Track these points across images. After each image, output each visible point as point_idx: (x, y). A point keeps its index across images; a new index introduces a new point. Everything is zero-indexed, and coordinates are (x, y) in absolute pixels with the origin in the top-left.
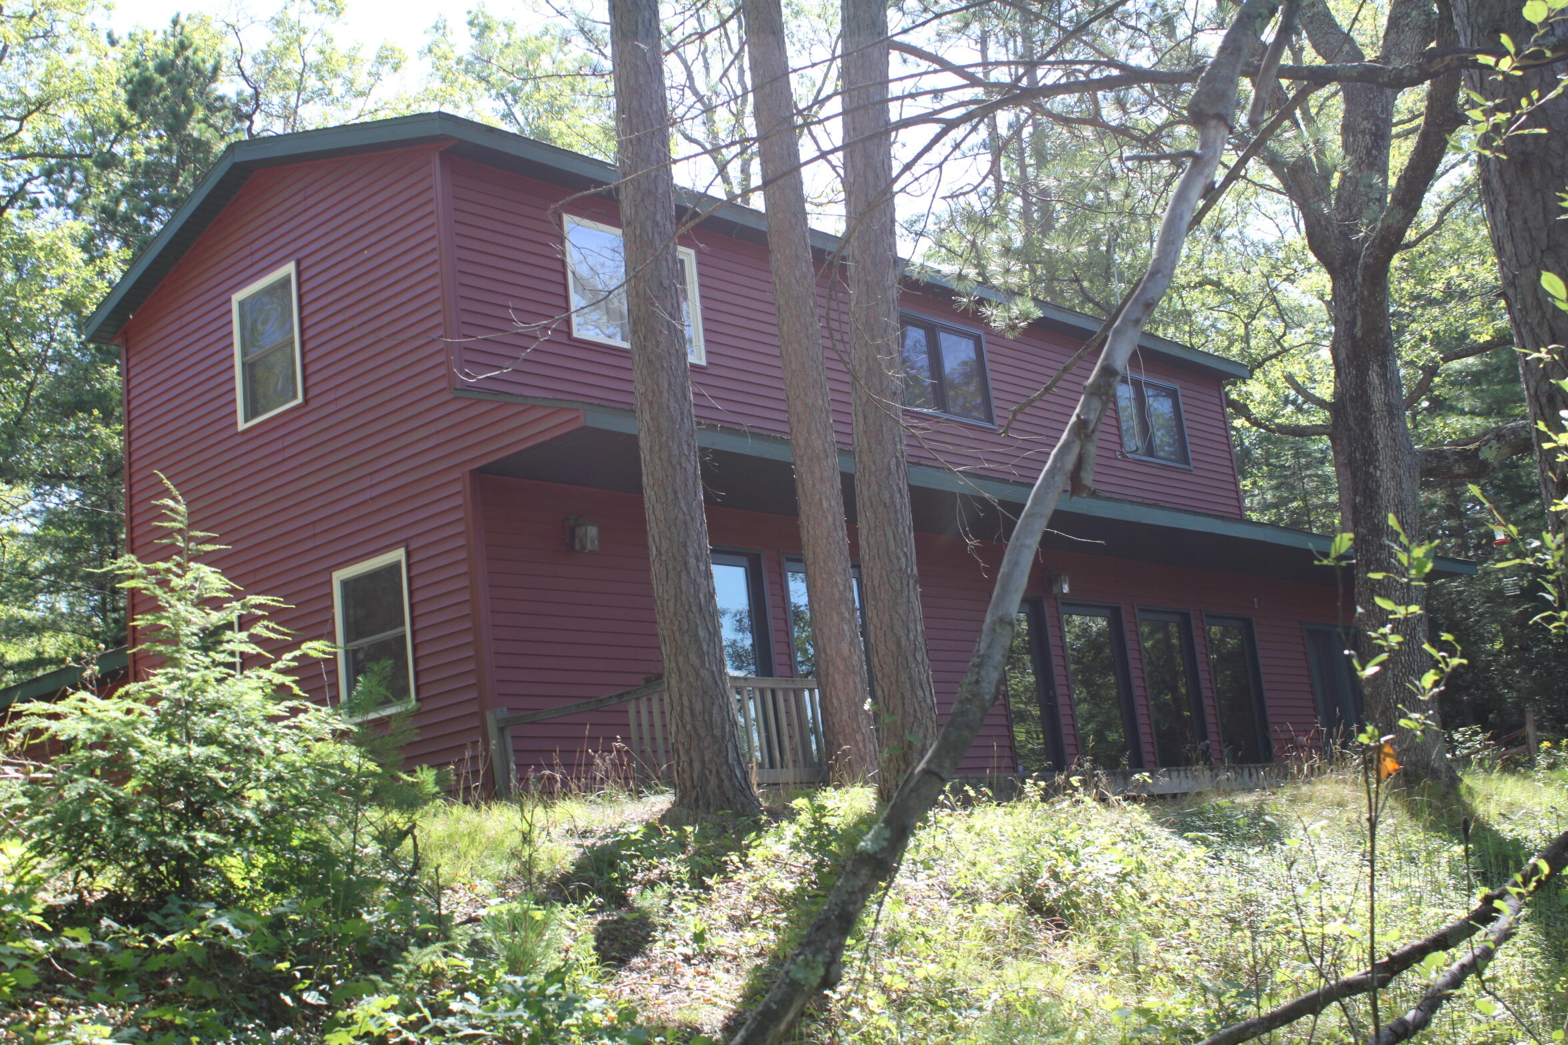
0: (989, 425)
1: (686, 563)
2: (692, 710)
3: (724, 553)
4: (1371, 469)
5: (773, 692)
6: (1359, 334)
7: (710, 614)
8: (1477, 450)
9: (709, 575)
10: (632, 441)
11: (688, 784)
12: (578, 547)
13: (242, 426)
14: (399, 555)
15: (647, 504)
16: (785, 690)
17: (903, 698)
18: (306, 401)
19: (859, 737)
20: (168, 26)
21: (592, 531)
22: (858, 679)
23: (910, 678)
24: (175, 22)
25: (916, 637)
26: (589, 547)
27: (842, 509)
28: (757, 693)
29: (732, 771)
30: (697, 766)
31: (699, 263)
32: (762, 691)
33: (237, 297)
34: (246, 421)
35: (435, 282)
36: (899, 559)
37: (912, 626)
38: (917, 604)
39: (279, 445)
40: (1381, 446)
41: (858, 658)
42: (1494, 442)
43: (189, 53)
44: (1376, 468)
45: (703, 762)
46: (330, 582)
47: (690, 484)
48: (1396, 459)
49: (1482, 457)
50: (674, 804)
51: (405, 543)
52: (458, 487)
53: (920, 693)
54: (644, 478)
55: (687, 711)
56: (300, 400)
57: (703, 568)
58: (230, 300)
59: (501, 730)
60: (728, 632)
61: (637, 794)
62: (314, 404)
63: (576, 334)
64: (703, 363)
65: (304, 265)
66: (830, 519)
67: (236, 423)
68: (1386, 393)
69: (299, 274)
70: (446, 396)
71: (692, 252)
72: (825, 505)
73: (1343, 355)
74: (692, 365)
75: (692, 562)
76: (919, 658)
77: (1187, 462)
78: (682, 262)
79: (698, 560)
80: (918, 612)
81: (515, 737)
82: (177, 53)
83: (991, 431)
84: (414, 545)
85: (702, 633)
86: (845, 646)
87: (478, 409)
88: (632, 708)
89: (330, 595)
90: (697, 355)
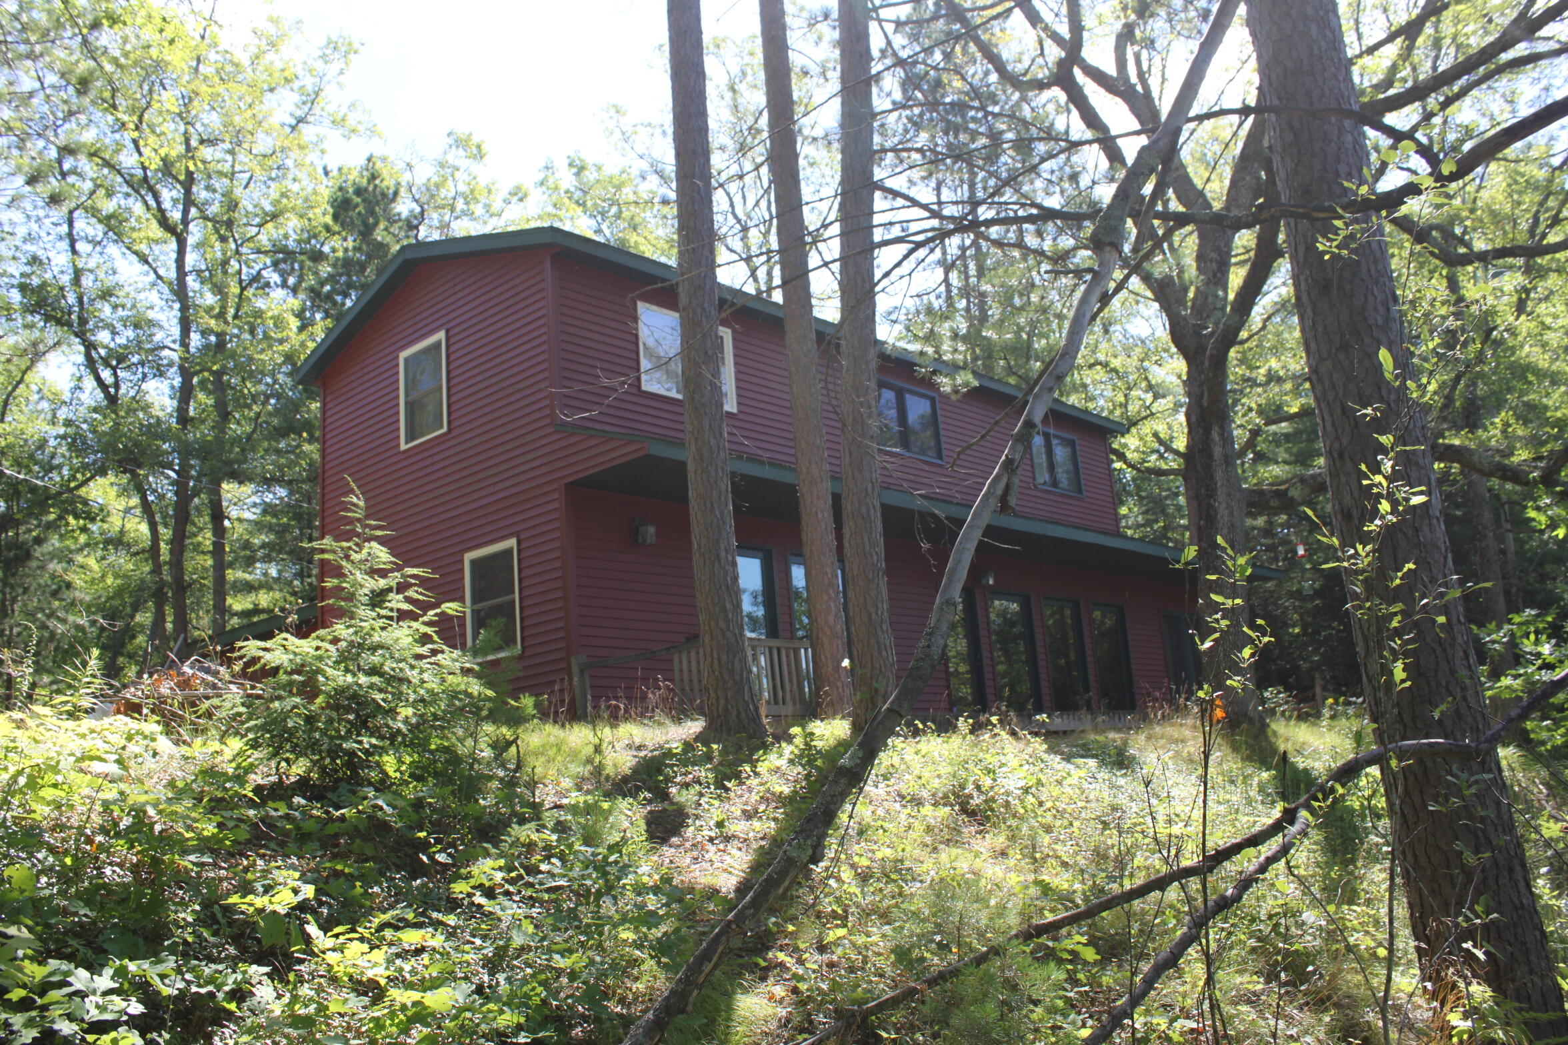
0: (939, 462)
1: (718, 555)
2: (719, 661)
3: (746, 548)
4: (1212, 501)
5: (779, 649)
6: (1206, 405)
7: (734, 591)
8: (1287, 489)
9: (734, 564)
10: (682, 466)
11: (715, 715)
12: (640, 541)
13: (403, 447)
14: (512, 542)
15: (691, 511)
16: (787, 649)
17: (872, 657)
18: (450, 430)
19: (840, 685)
20: (364, 163)
21: (652, 530)
22: (840, 643)
23: (878, 643)
24: (369, 160)
25: (883, 613)
26: (649, 541)
27: (832, 519)
28: (767, 650)
29: (748, 706)
30: (722, 702)
31: (734, 339)
32: (770, 649)
33: (403, 355)
34: (406, 443)
35: (544, 347)
36: (872, 556)
37: (880, 605)
38: (884, 589)
39: (429, 462)
40: (1219, 485)
41: (840, 627)
42: (1298, 484)
43: (378, 182)
44: (1215, 500)
45: (727, 699)
46: (462, 561)
47: (723, 498)
48: (1229, 494)
49: (1289, 495)
50: (705, 728)
51: (517, 534)
52: (555, 495)
53: (884, 652)
54: (690, 493)
55: (716, 661)
56: (445, 429)
57: (730, 558)
58: (398, 357)
59: (582, 671)
60: (747, 606)
61: (678, 720)
62: (455, 433)
63: (643, 388)
64: (735, 411)
65: (452, 333)
66: (823, 526)
67: (399, 445)
68: (1224, 447)
69: (448, 339)
70: (550, 430)
71: (729, 331)
72: (820, 516)
73: (1194, 419)
74: (727, 412)
75: (723, 554)
76: (885, 629)
77: (1080, 491)
78: (722, 338)
79: (727, 553)
80: (885, 595)
81: (591, 676)
82: (369, 182)
83: (941, 466)
84: (523, 536)
85: (728, 606)
86: (831, 618)
87: (572, 440)
88: (676, 658)
89: (462, 570)
90: (731, 406)
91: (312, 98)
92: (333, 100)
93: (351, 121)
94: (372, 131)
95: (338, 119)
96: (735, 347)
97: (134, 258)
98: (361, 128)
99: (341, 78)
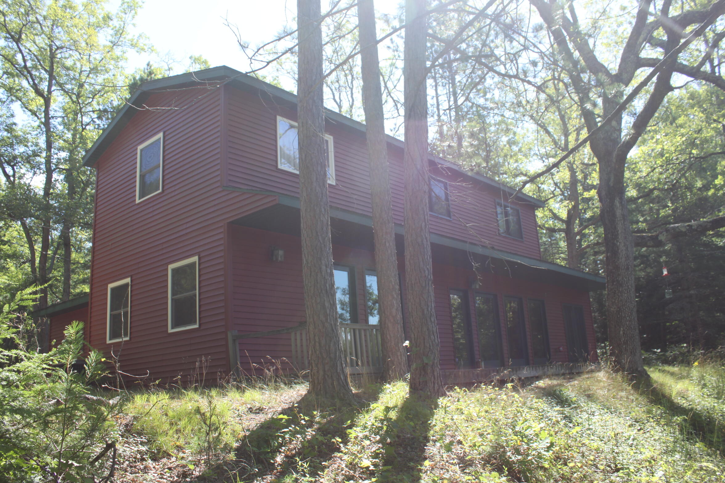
0: (449, 218)
1: (320, 268)
2: (320, 343)
3: (339, 265)
4: (615, 242)
5: (360, 330)
6: (612, 185)
7: (331, 291)
8: (657, 236)
9: (332, 275)
10: (298, 210)
11: (316, 382)
12: (274, 259)
13: (138, 201)
14: (195, 259)
15: (303, 238)
16: (365, 330)
17: (424, 339)
18: (163, 191)
19: (399, 354)
20: (146, 67)
21: (281, 253)
22: (399, 327)
23: (428, 329)
24: (148, 65)
25: (431, 309)
26: (280, 259)
27: (395, 247)
28: (352, 331)
29: (339, 376)
30: (321, 373)
31: (334, 142)
32: (354, 330)
33: (140, 147)
34: (140, 199)
35: (219, 139)
36: (424, 271)
37: (430, 304)
38: (432, 293)
39: (151, 210)
40: (620, 232)
41: (399, 316)
42: (664, 233)
43: (153, 75)
44: (617, 241)
45: (324, 371)
46: (167, 269)
47: (325, 229)
48: (625, 238)
49: (659, 238)
50: (309, 392)
51: (198, 254)
52: (222, 230)
53: (432, 337)
54: (302, 225)
55: (317, 344)
56: (160, 191)
57: (329, 271)
58: (137, 149)
59: (234, 341)
60: (339, 296)
61: (289, 384)
62: (166, 192)
63: (280, 167)
64: (334, 184)
65: (167, 133)
66: (389, 252)
67: (135, 200)
68: (622, 210)
69: (164, 137)
70: (220, 189)
71: (332, 137)
72: (387, 245)
73: (603, 193)
74: (329, 184)
75: (324, 268)
76: (432, 320)
77: (522, 238)
78: (327, 141)
79: (326, 267)
80: (433, 298)
81: (239, 344)
82: (148, 76)
83: (450, 221)
84: (202, 255)
85: (327, 304)
86: (394, 311)
87: (233, 195)
88: (293, 335)
89: (167, 275)
90: (331, 181)
91: (119, 32)
92: (131, 33)
93: (141, 45)
94: (152, 50)
95: (134, 43)
96: (335, 147)
97: (29, 113)
98: (146, 48)
99: (134, 22)
